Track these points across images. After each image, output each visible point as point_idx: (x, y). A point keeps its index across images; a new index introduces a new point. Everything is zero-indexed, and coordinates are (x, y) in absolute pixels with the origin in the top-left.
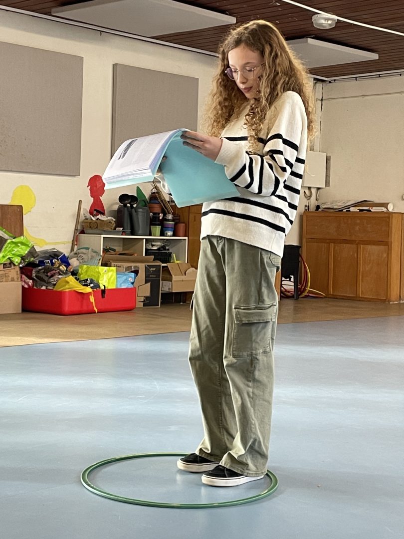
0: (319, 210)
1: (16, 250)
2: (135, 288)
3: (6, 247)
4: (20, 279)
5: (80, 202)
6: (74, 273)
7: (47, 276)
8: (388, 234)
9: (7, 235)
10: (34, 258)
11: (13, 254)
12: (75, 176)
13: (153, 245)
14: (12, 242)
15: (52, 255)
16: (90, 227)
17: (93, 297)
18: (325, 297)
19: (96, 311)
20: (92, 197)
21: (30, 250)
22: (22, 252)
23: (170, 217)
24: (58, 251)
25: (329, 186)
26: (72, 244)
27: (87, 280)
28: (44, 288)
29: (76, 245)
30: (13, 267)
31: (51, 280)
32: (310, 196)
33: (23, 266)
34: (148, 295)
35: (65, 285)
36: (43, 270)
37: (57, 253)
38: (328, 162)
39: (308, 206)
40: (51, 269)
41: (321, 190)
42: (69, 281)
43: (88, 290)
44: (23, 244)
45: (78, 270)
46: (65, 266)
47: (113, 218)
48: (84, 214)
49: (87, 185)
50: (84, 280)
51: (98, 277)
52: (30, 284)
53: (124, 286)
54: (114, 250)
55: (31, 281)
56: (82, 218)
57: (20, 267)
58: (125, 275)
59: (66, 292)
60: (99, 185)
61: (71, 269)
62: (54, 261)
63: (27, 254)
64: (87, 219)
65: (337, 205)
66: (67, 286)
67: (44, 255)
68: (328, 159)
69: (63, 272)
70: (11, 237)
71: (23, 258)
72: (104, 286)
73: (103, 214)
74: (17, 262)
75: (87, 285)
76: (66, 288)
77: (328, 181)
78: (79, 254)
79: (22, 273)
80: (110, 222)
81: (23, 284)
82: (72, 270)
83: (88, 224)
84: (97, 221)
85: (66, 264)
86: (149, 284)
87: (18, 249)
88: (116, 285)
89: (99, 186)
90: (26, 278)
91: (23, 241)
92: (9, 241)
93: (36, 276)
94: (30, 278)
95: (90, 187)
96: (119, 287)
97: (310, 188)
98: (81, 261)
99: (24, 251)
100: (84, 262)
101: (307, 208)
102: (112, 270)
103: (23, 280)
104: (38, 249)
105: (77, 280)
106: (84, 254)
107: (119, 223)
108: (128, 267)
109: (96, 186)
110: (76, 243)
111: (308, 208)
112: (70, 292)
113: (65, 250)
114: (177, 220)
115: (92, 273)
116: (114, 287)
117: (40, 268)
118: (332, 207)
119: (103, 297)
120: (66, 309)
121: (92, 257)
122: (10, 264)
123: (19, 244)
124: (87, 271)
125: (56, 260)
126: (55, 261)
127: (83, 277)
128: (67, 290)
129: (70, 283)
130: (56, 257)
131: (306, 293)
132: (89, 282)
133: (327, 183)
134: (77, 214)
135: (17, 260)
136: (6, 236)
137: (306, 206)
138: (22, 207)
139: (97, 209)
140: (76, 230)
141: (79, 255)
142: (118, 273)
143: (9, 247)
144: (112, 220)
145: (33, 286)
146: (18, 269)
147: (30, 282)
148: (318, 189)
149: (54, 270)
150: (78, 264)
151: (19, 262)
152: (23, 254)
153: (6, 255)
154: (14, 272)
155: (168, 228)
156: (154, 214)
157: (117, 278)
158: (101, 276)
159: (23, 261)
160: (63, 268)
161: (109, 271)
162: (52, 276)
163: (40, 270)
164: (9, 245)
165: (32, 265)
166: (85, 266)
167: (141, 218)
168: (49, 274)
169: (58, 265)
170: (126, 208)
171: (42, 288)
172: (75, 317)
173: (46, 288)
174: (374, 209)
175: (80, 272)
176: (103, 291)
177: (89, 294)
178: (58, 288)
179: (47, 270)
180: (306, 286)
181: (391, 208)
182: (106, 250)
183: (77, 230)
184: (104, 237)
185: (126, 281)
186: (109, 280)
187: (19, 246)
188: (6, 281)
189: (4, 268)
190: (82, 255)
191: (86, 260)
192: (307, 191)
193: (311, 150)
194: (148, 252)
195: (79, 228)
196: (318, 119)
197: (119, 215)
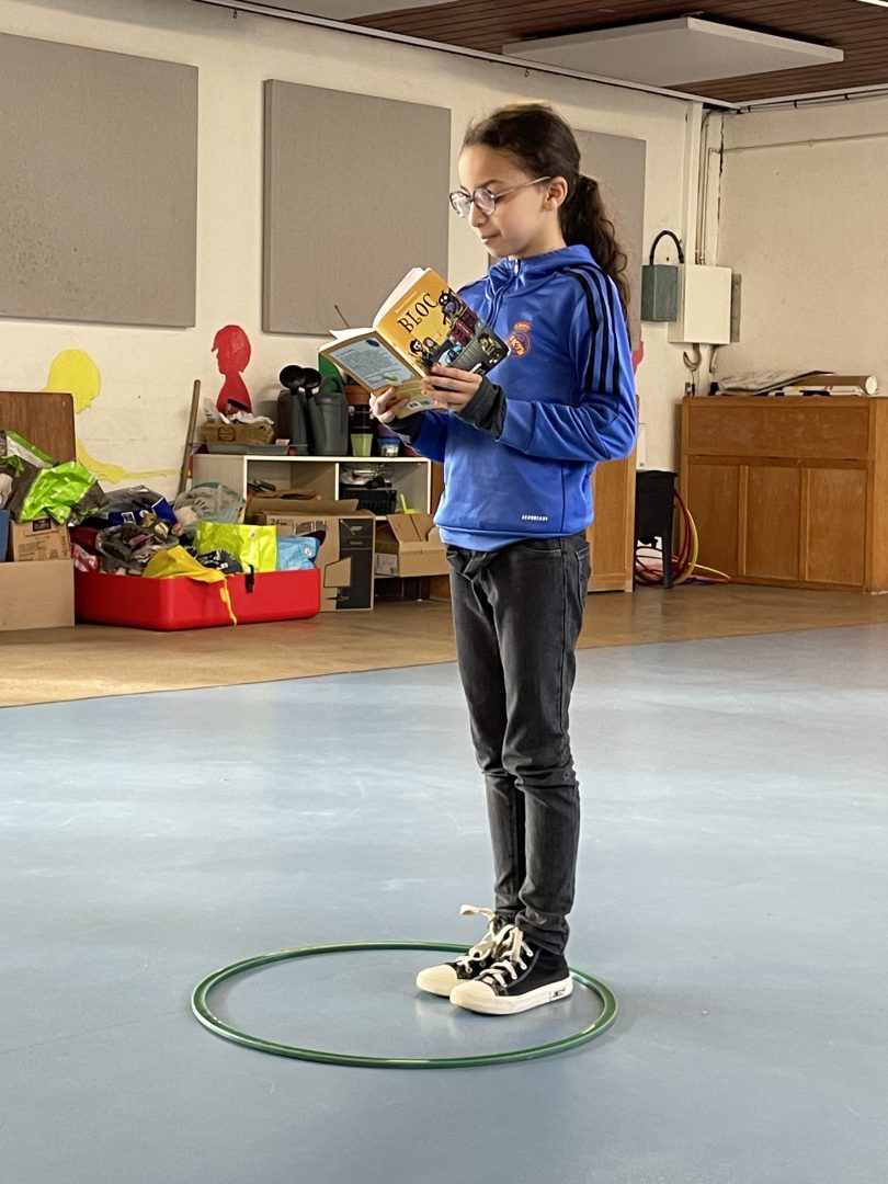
0: (718, 393)
1: (60, 491)
2: (317, 572)
3: (39, 486)
4: (69, 553)
5: (197, 383)
6: (186, 540)
7: (129, 546)
8: (866, 443)
9: (41, 458)
10: (100, 507)
11: (54, 501)
12: (184, 328)
13: (355, 477)
14: (51, 473)
15: (139, 501)
16: (220, 439)
17: (227, 592)
18: (730, 582)
19: (235, 620)
20: (222, 372)
21: (90, 490)
22: (73, 494)
24: (150, 493)
25: (738, 341)
26: (182, 475)
27: (214, 554)
28: (121, 572)
29: (191, 477)
30: (53, 529)
31: (137, 555)
32: (698, 363)
33: (76, 526)
34: (347, 583)
35: (166, 567)
36: (119, 535)
37: (149, 496)
38: (736, 287)
39: (693, 385)
40: (136, 530)
41: (721, 350)
42: (174, 556)
43: (216, 575)
44: (73, 477)
45: (195, 533)
46: (166, 524)
47: (267, 419)
48: (206, 411)
49: (212, 346)
50: (206, 555)
51: (238, 548)
52: (92, 563)
53: (295, 566)
54: (272, 488)
55: (94, 557)
56: (201, 419)
57: (71, 528)
58: (297, 542)
59: (166, 581)
60: (236, 347)
61: (179, 530)
62: (141, 513)
63: (84, 499)
64: (212, 421)
65: (755, 383)
66: (171, 569)
67: (120, 502)
68: (735, 282)
69: (161, 537)
70: (50, 462)
71: (75, 508)
72: (251, 567)
73: (247, 409)
74: (62, 517)
75: (213, 566)
76: (169, 573)
77: (735, 329)
78: (196, 496)
79: (74, 540)
80: (262, 427)
81: (77, 562)
82: (180, 533)
83: (216, 433)
84: (234, 426)
85: (168, 521)
86: (348, 561)
87: (65, 488)
88: (278, 564)
89: (239, 348)
90: (83, 551)
91: (75, 472)
92: (44, 472)
93: (103, 546)
94: (92, 550)
95: (217, 351)
96: (283, 569)
97: (696, 346)
98: (201, 512)
99: (78, 492)
100: (206, 514)
101: (690, 389)
102: (268, 533)
103: (77, 555)
104: (107, 488)
105: (193, 556)
106: (208, 496)
107: (282, 430)
108: (303, 524)
109: (231, 349)
110: (189, 474)
111: (694, 390)
112: (177, 579)
113: (166, 489)
115: (224, 539)
116: (271, 568)
117: (113, 528)
118: (744, 387)
119: (249, 590)
120: (171, 616)
121: (225, 505)
122: (47, 521)
123: (66, 479)
124: (213, 536)
125: (146, 512)
126: (145, 514)
127: (205, 548)
128: (171, 577)
129: (178, 561)
130: (146, 506)
131: (688, 575)
132: (218, 558)
133: (734, 334)
134: (190, 409)
135: (61, 513)
136: (37, 461)
137: (687, 385)
138: (72, 398)
139: (234, 398)
140: (189, 444)
141: (196, 500)
142: (280, 537)
143: (46, 485)
144: (266, 423)
145: (98, 567)
146: (64, 532)
147: (92, 560)
148: (715, 347)
149: (141, 533)
150: (195, 519)
151: (67, 516)
152: (74, 499)
153: (40, 504)
154: (57, 539)
155: (389, 440)
156: (358, 407)
157: (278, 548)
158: (243, 546)
159: (74, 515)
160: (162, 528)
161: (261, 534)
162: (139, 546)
163: (113, 533)
164: (45, 481)
165: (95, 523)
166: (209, 525)
167: (329, 418)
168: (132, 542)
169: (150, 523)
170: (295, 397)
171: (118, 573)
172: (189, 634)
173: (127, 573)
174: (836, 391)
175: (199, 537)
176: (250, 578)
177: (220, 583)
178: (152, 573)
179: (128, 534)
180: (689, 559)
181: (872, 387)
182: (253, 489)
183: (191, 445)
184: (249, 461)
185: (298, 556)
186: (261, 553)
187: (66, 483)
188: (39, 560)
189: (34, 530)
190: (203, 500)
191: (211, 511)
192: (691, 354)
193: (698, 261)
194: (346, 491)
195: (196, 440)
196: (713, 193)
197: (281, 412)
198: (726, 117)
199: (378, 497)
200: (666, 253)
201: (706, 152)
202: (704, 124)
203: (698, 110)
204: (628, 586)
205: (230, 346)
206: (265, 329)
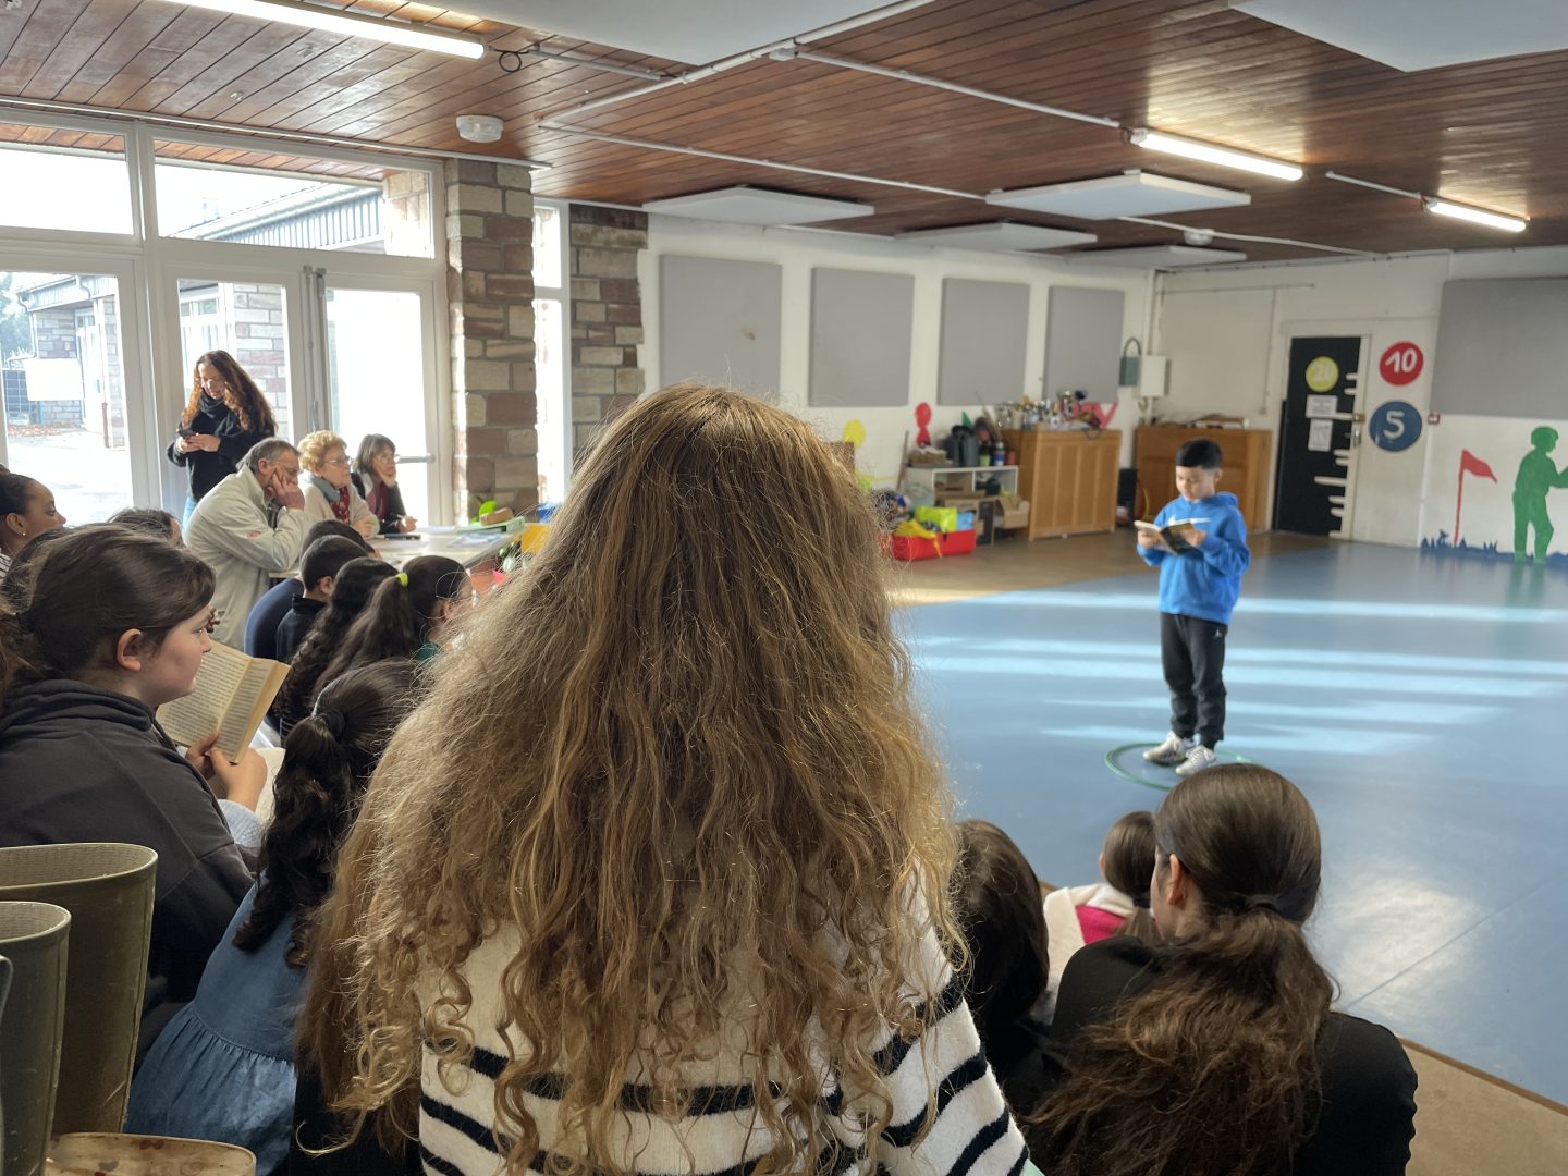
0: (1158, 424)
2: (972, 529)
5: (906, 431)
6: (911, 515)
8: (1244, 454)
12: (903, 405)
13: (982, 478)
16: (920, 461)
17: (937, 543)
19: (939, 556)
20: (918, 426)
23: (1001, 445)
24: (891, 490)
25: (1167, 395)
26: (899, 479)
27: (927, 522)
29: (905, 480)
31: (891, 524)
32: (1146, 407)
34: (982, 533)
39: (1144, 419)
41: (1159, 400)
42: (910, 524)
43: (932, 535)
45: (917, 512)
48: (911, 446)
49: (914, 414)
50: (924, 523)
51: (939, 520)
53: (964, 528)
56: (909, 449)
58: (963, 515)
61: (907, 509)
64: (914, 451)
65: (1178, 420)
66: (911, 530)
68: (1168, 365)
69: (901, 514)
72: (946, 529)
73: (932, 445)
75: (929, 529)
76: (911, 532)
78: (910, 490)
80: (939, 454)
82: (909, 511)
83: (918, 457)
84: (925, 454)
85: (902, 505)
86: (983, 522)
88: (957, 527)
89: (926, 414)
95: (916, 416)
97: (1145, 399)
98: (914, 499)
100: (917, 500)
101: (1142, 421)
102: (948, 511)
105: (919, 524)
107: (949, 456)
108: (964, 505)
109: (923, 415)
110: (903, 478)
111: (1144, 421)
112: (912, 536)
114: (1007, 449)
115: (932, 515)
116: (954, 530)
118: (1172, 422)
119: (945, 540)
121: (925, 495)
124: (924, 513)
125: (891, 500)
126: (891, 502)
127: (923, 519)
129: (913, 526)
130: (891, 497)
132: (930, 525)
133: (1167, 390)
134: (903, 445)
137: (1141, 419)
138: (853, 443)
139: (923, 439)
140: (903, 463)
142: (959, 513)
144: (941, 451)
148: (1155, 399)
150: (914, 504)
155: (998, 458)
156: (983, 442)
157: (958, 519)
158: (940, 518)
160: (901, 509)
161: (949, 514)
166: (921, 507)
167: (971, 445)
169: (895, 507)
170: (956, 439)
174: (1227, 425)
175: (918, 514)
176: (946, 535)
177: (933, 539)
181: (1246, 424)
182: (937, 487)
184: (934, 473)
185: (965, 522)
186: (950, 522)
190: (914, 492)
191: (919, 499)
192: (1143, 402)
193: (1149, 353)
194: (979, 486)
195: (906, 461)
196: (1158, 316)
197: (945, 444)
198: (1166, 275)
199: (991, 487)
200: (1132, 351)
201: (1155, 294)
202: (1155, 280)
203: (1152, 273)
204: (1112, 528)
205: (923, 413)
206: (939, 402)
